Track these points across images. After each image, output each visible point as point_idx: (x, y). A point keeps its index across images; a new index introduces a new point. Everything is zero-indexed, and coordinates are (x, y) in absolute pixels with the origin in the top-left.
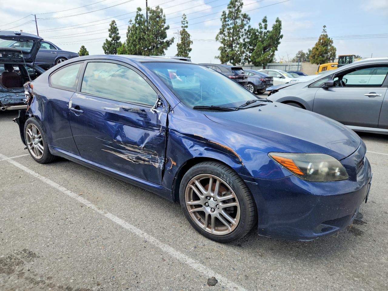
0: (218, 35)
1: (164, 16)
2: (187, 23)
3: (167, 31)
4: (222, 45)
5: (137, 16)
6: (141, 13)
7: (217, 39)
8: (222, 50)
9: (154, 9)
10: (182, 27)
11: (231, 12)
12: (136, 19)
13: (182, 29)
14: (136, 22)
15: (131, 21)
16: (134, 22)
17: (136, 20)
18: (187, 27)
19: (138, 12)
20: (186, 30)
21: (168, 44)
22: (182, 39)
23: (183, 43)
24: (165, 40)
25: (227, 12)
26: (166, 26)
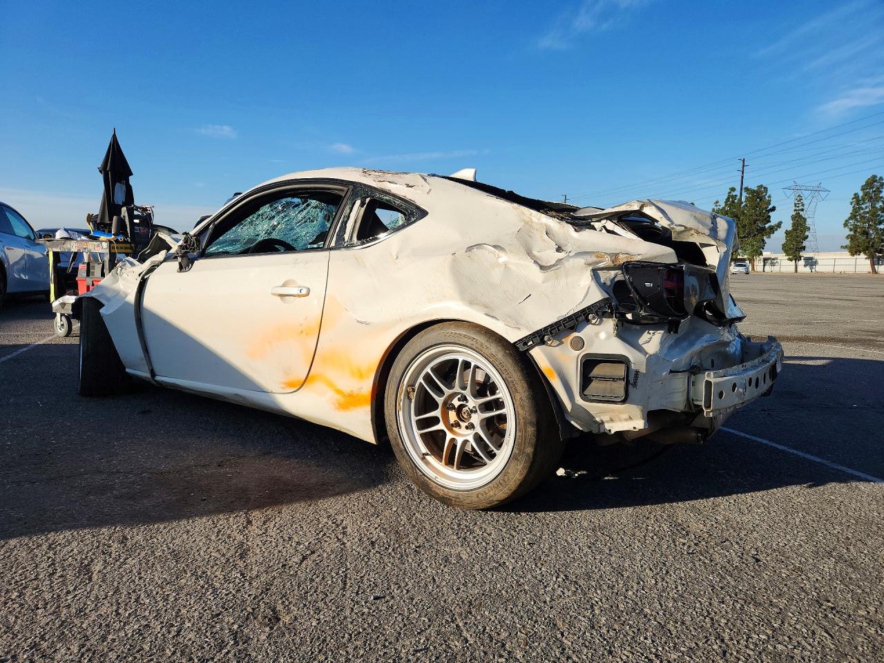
0: (847, 221)
1: (769, 197)
2: (803, 205)
3: (771, 214)
4: (852, 233)
5: (728, 199)
6: (734, 194)
7: (846, 225)
8: (852, 238)
9: (756, 189)
10: (795, 210)
11: (866, 194)
12: (728, 200)
13: (794, 213)
14: (726, 205)
15: (717, 202)
16: (723, 205)
17: (726, 202)
18: (802, 210)
19: (730, 193)
20: (801, 213)
21: (772, 230)
22: (794, 225)
23: (795, 229)
24: (767, 226)
25: (861, 194)
26: (770, 207)
